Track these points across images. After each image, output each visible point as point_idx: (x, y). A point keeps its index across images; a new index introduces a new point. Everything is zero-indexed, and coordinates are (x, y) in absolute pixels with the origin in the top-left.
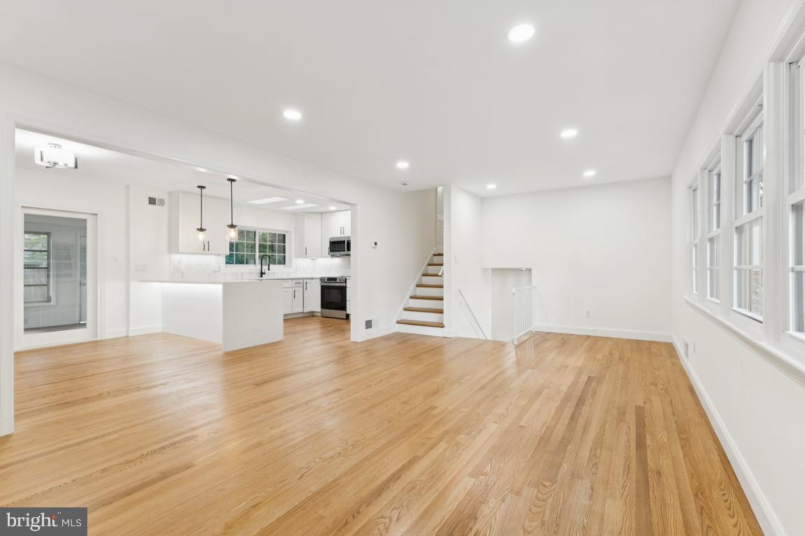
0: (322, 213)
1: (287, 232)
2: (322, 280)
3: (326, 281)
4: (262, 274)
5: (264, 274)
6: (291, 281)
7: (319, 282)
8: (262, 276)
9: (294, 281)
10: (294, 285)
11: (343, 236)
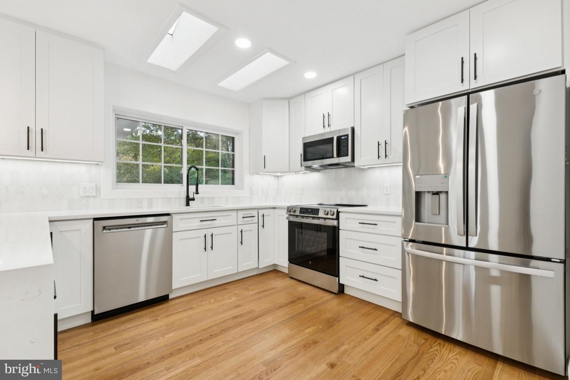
0: (289, 99)
1: (237, 133)
2: (290, 210)
3: (298, 213)
4: (188, 200)
5: (193, 199)
6: (235, 213)
7: (284, 214)
8: (188, 204)
9: (241, 214)
10: (240, 220)
11: (327, 130)
